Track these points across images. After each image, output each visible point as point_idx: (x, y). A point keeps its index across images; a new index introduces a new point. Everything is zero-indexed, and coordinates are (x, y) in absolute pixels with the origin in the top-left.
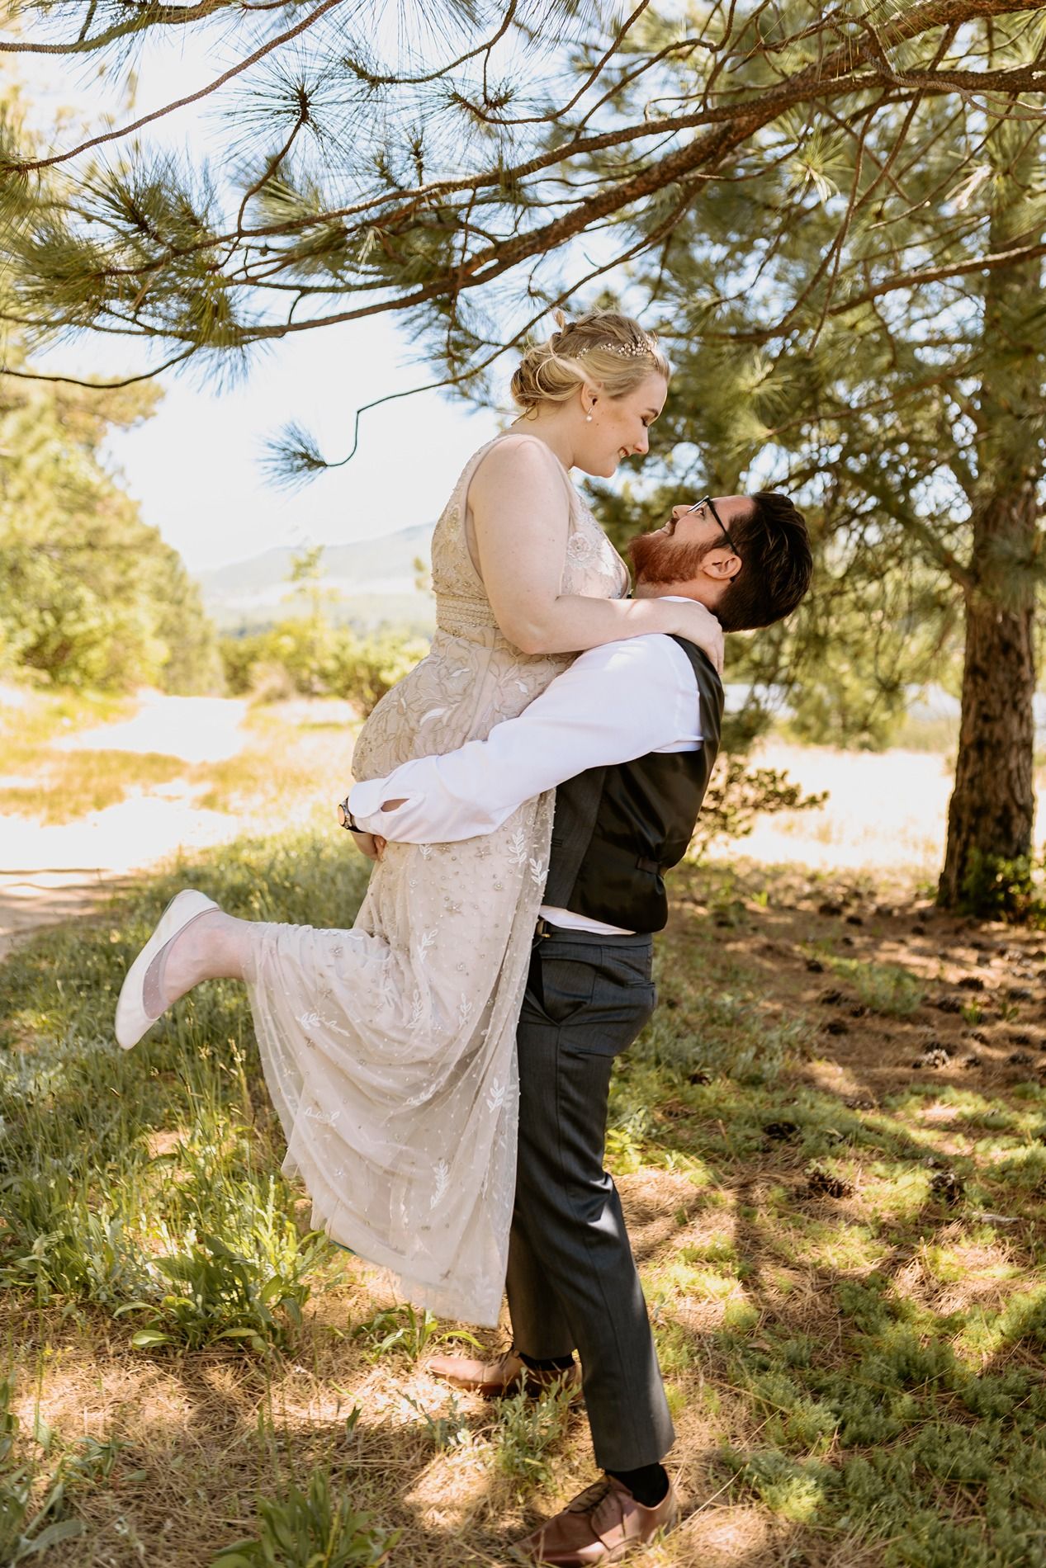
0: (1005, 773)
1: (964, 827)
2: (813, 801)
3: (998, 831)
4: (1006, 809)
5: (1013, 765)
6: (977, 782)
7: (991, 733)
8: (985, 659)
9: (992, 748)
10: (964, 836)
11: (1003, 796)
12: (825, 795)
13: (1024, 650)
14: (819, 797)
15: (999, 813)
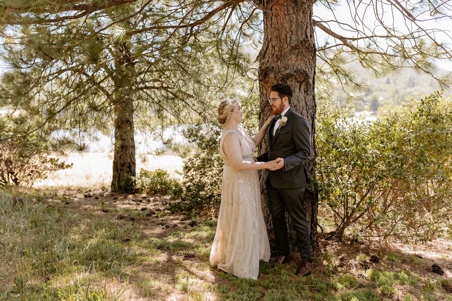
0: (129, 154)
1: (119, 170)
2: (68, 166)
3: (128, 170)
4: (130, 164)
5: (131, 152)
6: (122, 157)
7: (125, 144)
8: (122, 124)
9: (125, 148)
10: (119, 172)
11: (129, 160)
12: (72, 164)
13: (132, 122)
14: (70, 165)
15: (128, 165)
